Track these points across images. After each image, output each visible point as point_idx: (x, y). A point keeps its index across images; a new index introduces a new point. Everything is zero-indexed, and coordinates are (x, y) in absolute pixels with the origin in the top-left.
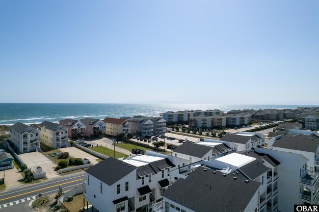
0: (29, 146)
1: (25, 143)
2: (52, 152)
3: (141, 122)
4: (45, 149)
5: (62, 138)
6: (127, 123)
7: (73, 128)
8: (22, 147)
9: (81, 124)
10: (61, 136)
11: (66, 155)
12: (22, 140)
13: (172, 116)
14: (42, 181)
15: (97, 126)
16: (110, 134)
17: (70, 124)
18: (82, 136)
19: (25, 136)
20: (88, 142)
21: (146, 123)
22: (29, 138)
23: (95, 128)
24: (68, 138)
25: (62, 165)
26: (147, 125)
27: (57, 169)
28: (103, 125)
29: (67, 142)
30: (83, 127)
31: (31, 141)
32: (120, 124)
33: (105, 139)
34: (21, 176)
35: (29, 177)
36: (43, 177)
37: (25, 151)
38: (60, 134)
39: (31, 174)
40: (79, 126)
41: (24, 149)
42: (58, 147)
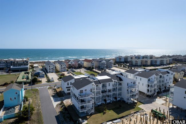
0: (51, 70)
1: (50, 69)
2: (59, 73)
3: (100, 61)
4: (57, 72)
5: (64, 68)
6: (93, 62)
7: (69, 63)
8: (49, 71)
9: (73, 62)
10: (63, 67)
11: (63, 75)
12: (49, 68)
13: (121, 58)
14: (53, 82)
15: (80, 63)
16: (86, 67)
17: (68, 62)
18: (73, 67)
19: (50, 66)
20: (74, 70)
21: (103, 62)
22: (51, 67)
23: (79, 64)
24: (66, 68)
25: (60, 78)
26: (103, 63)
27: (58, 79)
28: (83, 63)
29: (66, 69)
30: (73, 63)
31: (52, 69)
32: (90, 62)
33: (83, 69)
34: (47, 80)
35: (49, 81)
36: (53, 81)
37: (50, 72)
38: (63, 66)
39: (50, 80)
40: (71, 63)
41: (50, 71)
42: (62, 71)
